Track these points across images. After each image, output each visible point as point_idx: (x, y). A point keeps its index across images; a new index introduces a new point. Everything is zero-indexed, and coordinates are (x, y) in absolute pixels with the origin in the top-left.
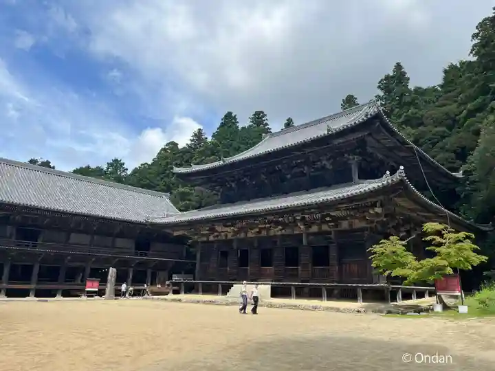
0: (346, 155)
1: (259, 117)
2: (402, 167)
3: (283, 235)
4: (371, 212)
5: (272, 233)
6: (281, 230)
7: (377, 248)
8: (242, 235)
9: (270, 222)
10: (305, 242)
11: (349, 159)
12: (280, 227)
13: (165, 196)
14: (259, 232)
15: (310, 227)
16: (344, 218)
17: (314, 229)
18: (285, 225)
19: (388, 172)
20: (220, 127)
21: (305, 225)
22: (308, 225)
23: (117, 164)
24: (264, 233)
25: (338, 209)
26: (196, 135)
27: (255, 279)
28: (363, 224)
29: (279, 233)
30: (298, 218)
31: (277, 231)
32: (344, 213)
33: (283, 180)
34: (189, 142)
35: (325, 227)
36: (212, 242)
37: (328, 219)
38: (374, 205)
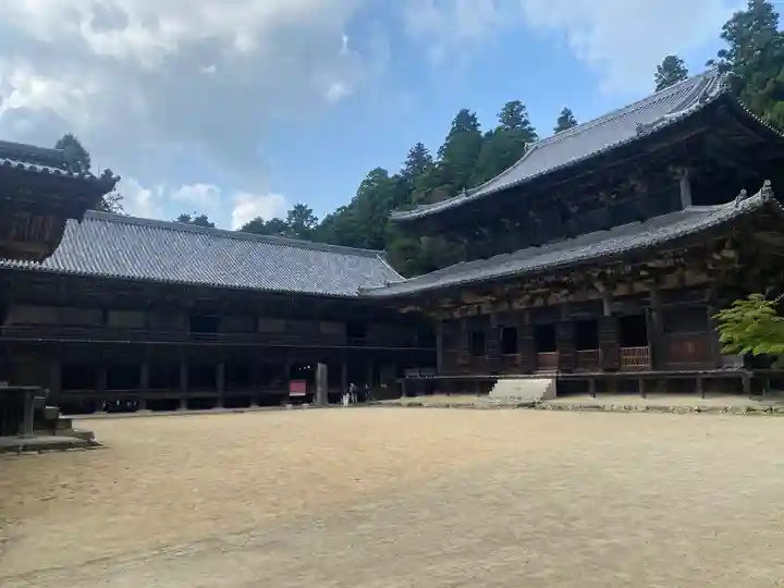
0: (670, 168)
1: (513, 113)
2: (768, 182)
3: (569, 303)
4: (717, 257)
5: (552, 301)
6: (566, 295)
7: (726, 314)
8: (505, 307)
9: (547, 285)
10: (607, 312)
11: (676, 174)
12: (565, 292)
13: (380, 255)
14: (532, 301)
15: (615, 288)
16: (670, 270)
17: (621, 290)
18: (572, 288)
19: (744, 191)
20: (451, 135)
21: (605, 285)
22: (611, 284)
23: (301, 212)
24: (539, 302)
25: (660, 257)
26: (413, 154)
27: (530, 370)
28: (703, 278)
29: (564, 300)
30: (596, 275)
31: (559, 297)
32: (670, 263)
33: (566, 216)
34: (404, 167)
35: (639, 287)
36: (459, 320)
37: (643, 273)
38: (720, 247)
